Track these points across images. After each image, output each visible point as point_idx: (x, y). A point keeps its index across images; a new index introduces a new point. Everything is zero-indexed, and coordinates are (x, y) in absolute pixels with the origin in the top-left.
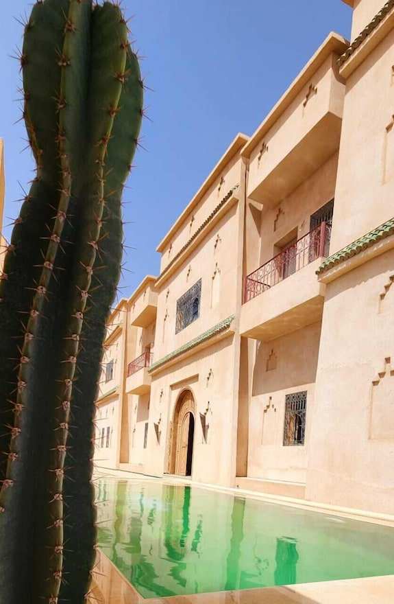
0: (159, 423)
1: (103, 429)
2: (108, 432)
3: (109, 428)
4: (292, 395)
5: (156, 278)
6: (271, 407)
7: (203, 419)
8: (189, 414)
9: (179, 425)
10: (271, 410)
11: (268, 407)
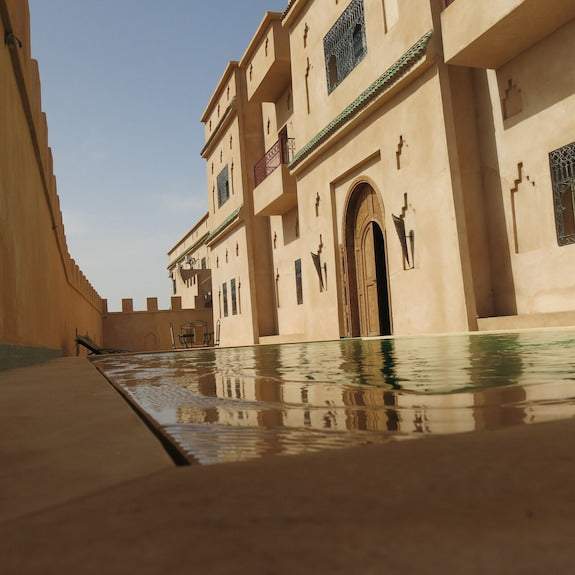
0: (319, 252)
1: (224, 285)
2: (233, 288)
3: (233, 281)
4: (561, 149)
5: (283, 11)
6: (524, 180)
7: (400, 224)
8: (371, 226)
9: (356, 249)
10: (525, 184)
11: (518, 182)
